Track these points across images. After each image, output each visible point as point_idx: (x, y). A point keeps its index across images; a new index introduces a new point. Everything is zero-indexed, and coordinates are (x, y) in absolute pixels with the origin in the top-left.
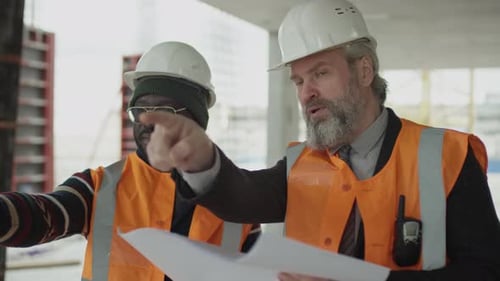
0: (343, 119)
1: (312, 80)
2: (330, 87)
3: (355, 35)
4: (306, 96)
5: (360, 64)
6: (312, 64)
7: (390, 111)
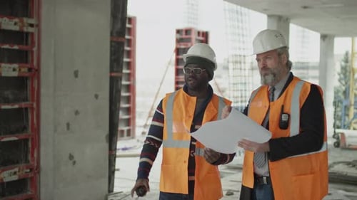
0: (274, 75)
1: (264, 60)
2: (270, 63)
3: (281, 45)
4: (261, 66)
5: (282, 56)
6: (266, 55)
7: (291, 73)
